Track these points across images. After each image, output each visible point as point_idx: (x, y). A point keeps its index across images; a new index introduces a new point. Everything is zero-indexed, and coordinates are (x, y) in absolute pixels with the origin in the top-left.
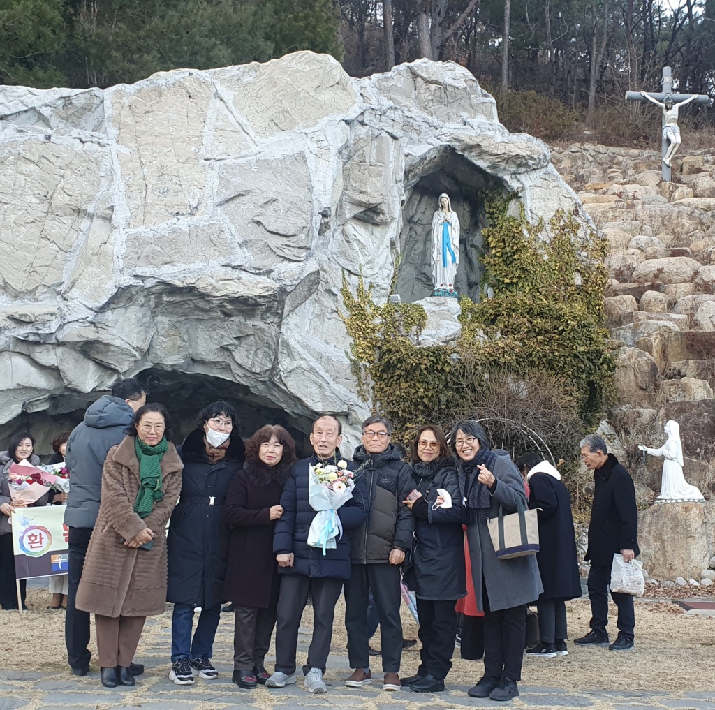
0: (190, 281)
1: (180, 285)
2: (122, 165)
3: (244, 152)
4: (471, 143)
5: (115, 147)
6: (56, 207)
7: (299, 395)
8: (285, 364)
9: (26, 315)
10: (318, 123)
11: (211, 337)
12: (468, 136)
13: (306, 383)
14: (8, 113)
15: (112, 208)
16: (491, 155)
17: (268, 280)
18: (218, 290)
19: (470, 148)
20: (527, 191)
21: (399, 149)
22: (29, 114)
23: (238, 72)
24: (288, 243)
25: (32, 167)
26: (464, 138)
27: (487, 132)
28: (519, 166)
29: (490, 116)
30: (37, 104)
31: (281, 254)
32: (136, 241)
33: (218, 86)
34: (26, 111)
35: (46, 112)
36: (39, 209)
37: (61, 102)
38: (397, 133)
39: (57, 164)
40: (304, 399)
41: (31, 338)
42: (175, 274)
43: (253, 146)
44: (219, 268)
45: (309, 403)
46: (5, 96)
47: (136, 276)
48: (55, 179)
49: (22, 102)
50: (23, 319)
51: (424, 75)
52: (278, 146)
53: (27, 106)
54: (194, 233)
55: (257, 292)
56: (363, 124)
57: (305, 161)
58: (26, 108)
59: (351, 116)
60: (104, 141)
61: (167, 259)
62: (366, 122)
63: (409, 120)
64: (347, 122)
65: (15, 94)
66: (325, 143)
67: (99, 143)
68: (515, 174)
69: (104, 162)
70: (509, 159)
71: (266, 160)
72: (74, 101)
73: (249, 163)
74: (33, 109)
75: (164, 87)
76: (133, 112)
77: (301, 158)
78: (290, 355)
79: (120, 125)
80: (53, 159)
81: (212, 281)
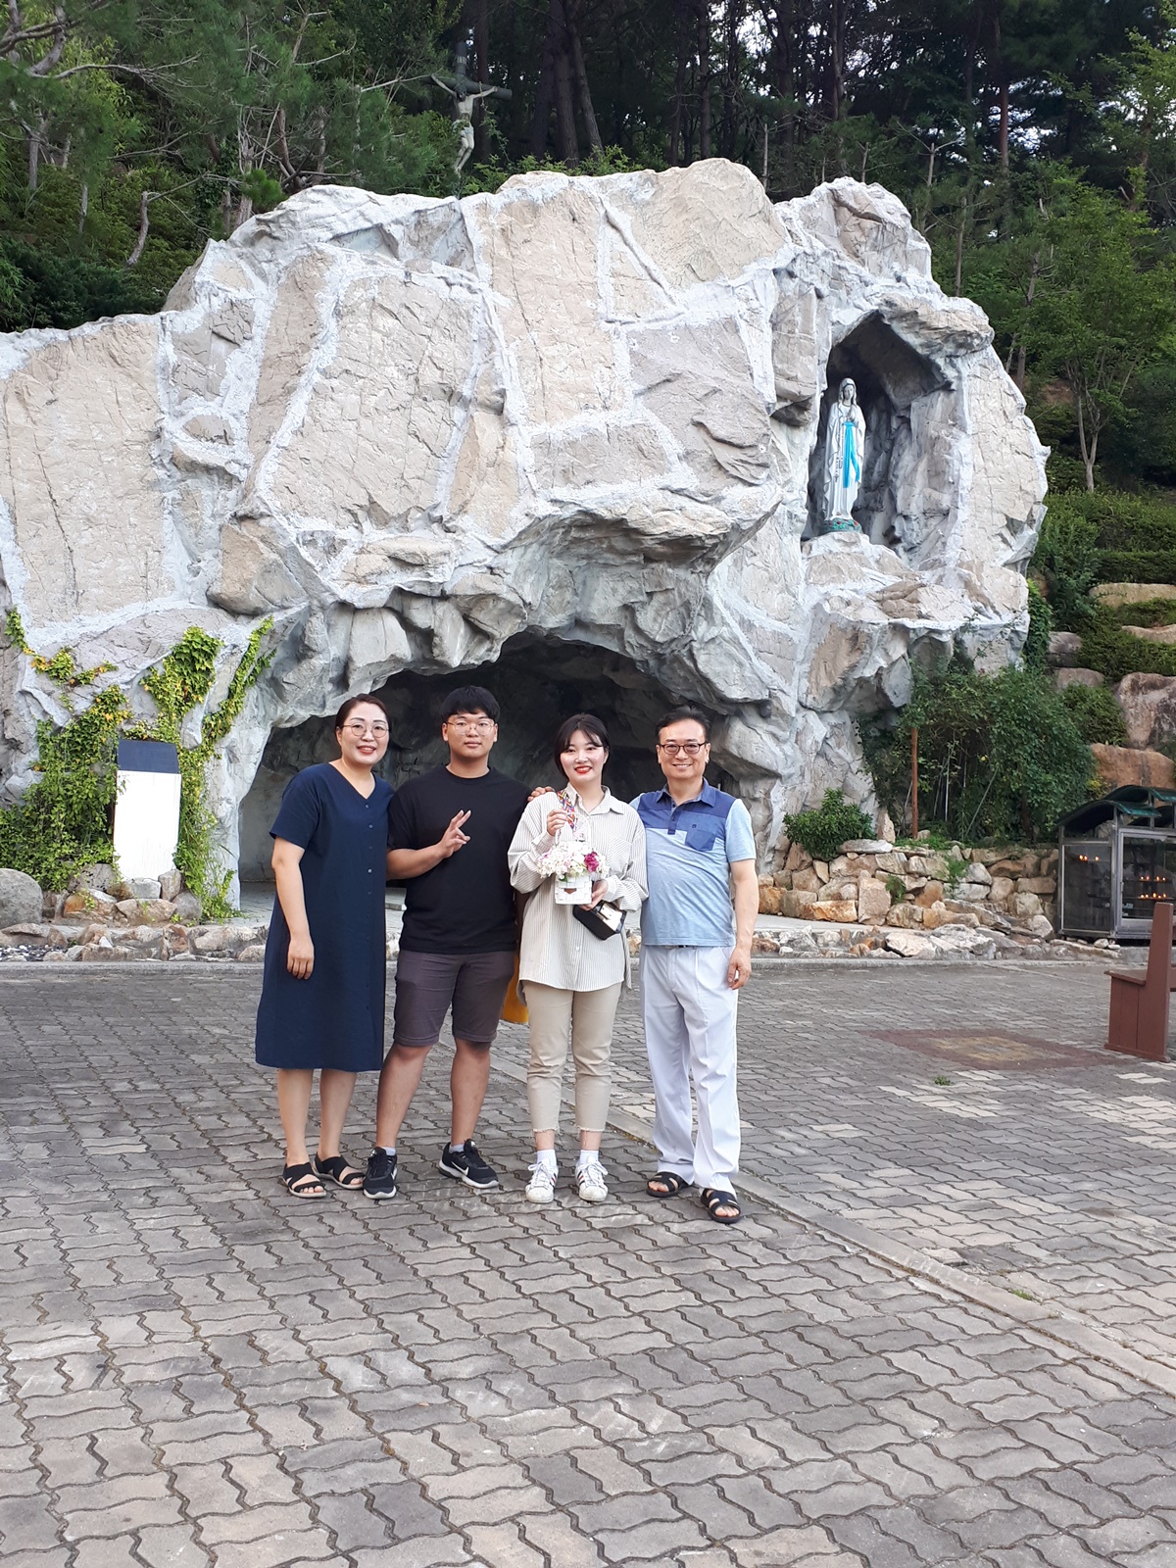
0: (622, 510)
1: (607, 515)
2: (504, 323)
3: (659, 313)
4: (907, 309)
5: (493, 297)
6: (425, 386)
7: (711, 677)
8: (702, 630)
9: (414, 554)
10: (743, 272)
11: (614, 591)
12: (904, 297)
13: (723, 659)
14: (346, 231)
15: (502, 393)
16: (930, 328)
17: (719, 513)
18: (656, 525)
19: (902, 316)
20: (965, 382)
21: (824, 313)
22: (370, 234)
23: (630, 184)
24: (744, 458)
25: (391, 322)
26: (898, 302)
27: (925, 295)
28: (960, 346)
29: (922, 271)
30: (383, 219)
31: (735, 473)
32: (544, 446)
33: (607, 205)
34: (367, 230)
35: (397, 232)
36: (405, 386)
37: (413, 219)
38: (825, 290)
39: (422, 318)
40: (715, 680)
41: (418, 589)
42: (601, 498)
43: (668, 304)
44: (656, 492)
45: (720, 685)
46: (338, 203)
47: (554, 501)
48: (421, 343)
49: (362, 214)
50: (410, 560)
51: (852, 203)
52: (700, 305)
53: (369, 221)
54: (615, 435)
55: (709, 530)
56: (791, 275)
57: (737, 331)
58: (369, 225)
59: (782, 263)
60: (475, 286)
61: (589, 477)
62: (797, 273)
63: (842, 272)
64: (775, 272)
65: (352, 201)
66: (755, 304)
67: (469, 288)
68: (950, 356)
69: (477, 318)
70: (949, 336)
71: (687, 327)
72: (431, 219)
73: (664, 330)
74: (379, 228)
75: (540, 202)
76: (507, 241)
77: (731, 325)
78: (710, 619)
79: (493, 259)
80: (417, 310)
81: (649, 512)
